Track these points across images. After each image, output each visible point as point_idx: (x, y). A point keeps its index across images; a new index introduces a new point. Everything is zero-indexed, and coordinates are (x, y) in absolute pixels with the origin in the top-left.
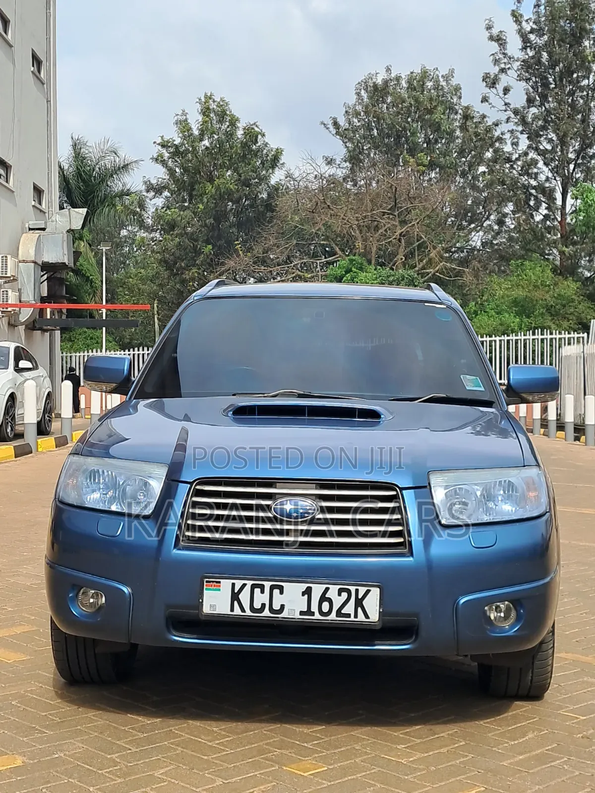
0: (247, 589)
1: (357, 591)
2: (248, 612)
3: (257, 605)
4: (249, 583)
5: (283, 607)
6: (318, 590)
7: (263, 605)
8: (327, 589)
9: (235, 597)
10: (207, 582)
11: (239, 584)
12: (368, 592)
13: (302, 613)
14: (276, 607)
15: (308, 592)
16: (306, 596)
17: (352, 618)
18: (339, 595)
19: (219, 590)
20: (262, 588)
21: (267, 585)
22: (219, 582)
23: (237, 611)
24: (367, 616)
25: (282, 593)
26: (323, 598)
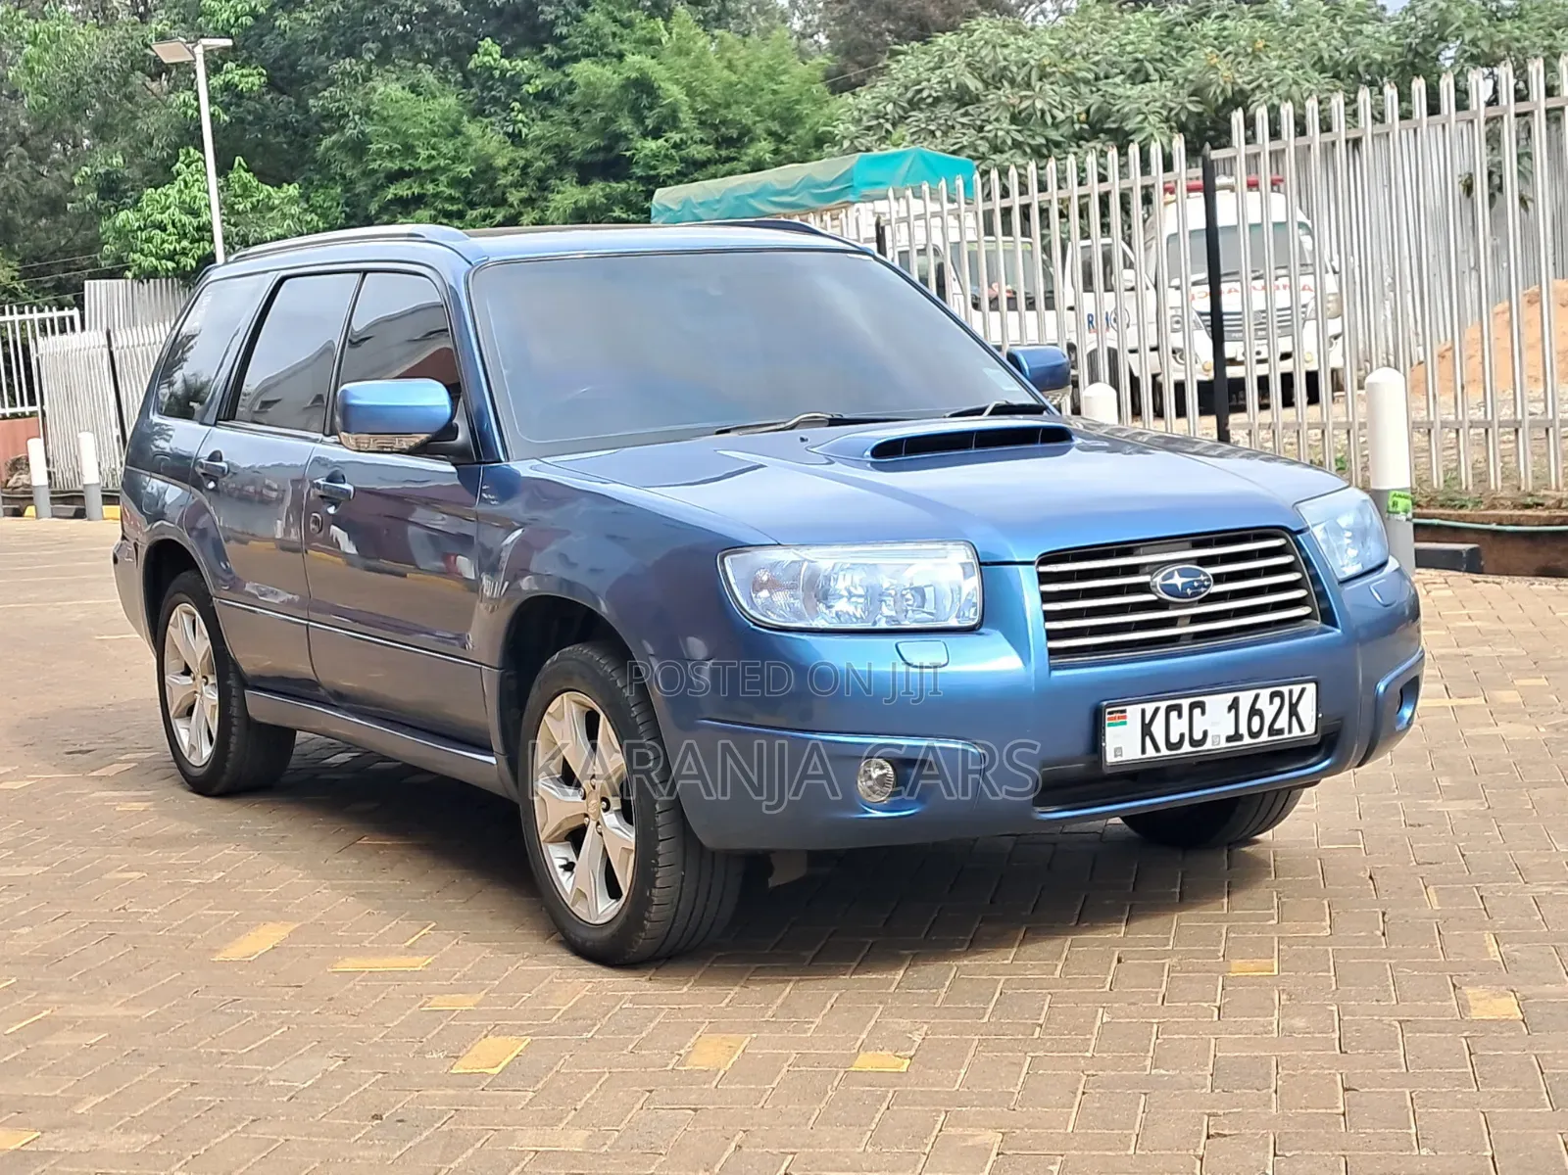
0: (1161, 714)
1: (1291, 692)
2: (1164, 751)
3: (1174, 739)
4: (1163, 705)
5: (1205, 733)
6: (1246, 699)
7: (1182, 736)
8: (1257, 697)
9: (1146, 730)
10: (1110, 713)
11: (1150, 708)
12: (1303, 691)
13: (1229, 739)
14: (1198, 736)
15: (1234, 705)
16: (1233, 711)
17: (1286, 735)
18: (1271, 702)
19: (1125, 723)
20: (1178, 708)
21: (1185, 703)
22: (1124, 711)
23: (1151, 752)
24: (1302, 729)
25: (1203, 713)
26: (1254, 711)
